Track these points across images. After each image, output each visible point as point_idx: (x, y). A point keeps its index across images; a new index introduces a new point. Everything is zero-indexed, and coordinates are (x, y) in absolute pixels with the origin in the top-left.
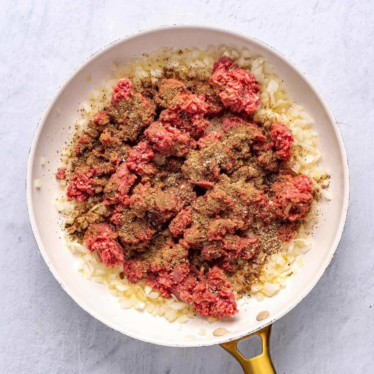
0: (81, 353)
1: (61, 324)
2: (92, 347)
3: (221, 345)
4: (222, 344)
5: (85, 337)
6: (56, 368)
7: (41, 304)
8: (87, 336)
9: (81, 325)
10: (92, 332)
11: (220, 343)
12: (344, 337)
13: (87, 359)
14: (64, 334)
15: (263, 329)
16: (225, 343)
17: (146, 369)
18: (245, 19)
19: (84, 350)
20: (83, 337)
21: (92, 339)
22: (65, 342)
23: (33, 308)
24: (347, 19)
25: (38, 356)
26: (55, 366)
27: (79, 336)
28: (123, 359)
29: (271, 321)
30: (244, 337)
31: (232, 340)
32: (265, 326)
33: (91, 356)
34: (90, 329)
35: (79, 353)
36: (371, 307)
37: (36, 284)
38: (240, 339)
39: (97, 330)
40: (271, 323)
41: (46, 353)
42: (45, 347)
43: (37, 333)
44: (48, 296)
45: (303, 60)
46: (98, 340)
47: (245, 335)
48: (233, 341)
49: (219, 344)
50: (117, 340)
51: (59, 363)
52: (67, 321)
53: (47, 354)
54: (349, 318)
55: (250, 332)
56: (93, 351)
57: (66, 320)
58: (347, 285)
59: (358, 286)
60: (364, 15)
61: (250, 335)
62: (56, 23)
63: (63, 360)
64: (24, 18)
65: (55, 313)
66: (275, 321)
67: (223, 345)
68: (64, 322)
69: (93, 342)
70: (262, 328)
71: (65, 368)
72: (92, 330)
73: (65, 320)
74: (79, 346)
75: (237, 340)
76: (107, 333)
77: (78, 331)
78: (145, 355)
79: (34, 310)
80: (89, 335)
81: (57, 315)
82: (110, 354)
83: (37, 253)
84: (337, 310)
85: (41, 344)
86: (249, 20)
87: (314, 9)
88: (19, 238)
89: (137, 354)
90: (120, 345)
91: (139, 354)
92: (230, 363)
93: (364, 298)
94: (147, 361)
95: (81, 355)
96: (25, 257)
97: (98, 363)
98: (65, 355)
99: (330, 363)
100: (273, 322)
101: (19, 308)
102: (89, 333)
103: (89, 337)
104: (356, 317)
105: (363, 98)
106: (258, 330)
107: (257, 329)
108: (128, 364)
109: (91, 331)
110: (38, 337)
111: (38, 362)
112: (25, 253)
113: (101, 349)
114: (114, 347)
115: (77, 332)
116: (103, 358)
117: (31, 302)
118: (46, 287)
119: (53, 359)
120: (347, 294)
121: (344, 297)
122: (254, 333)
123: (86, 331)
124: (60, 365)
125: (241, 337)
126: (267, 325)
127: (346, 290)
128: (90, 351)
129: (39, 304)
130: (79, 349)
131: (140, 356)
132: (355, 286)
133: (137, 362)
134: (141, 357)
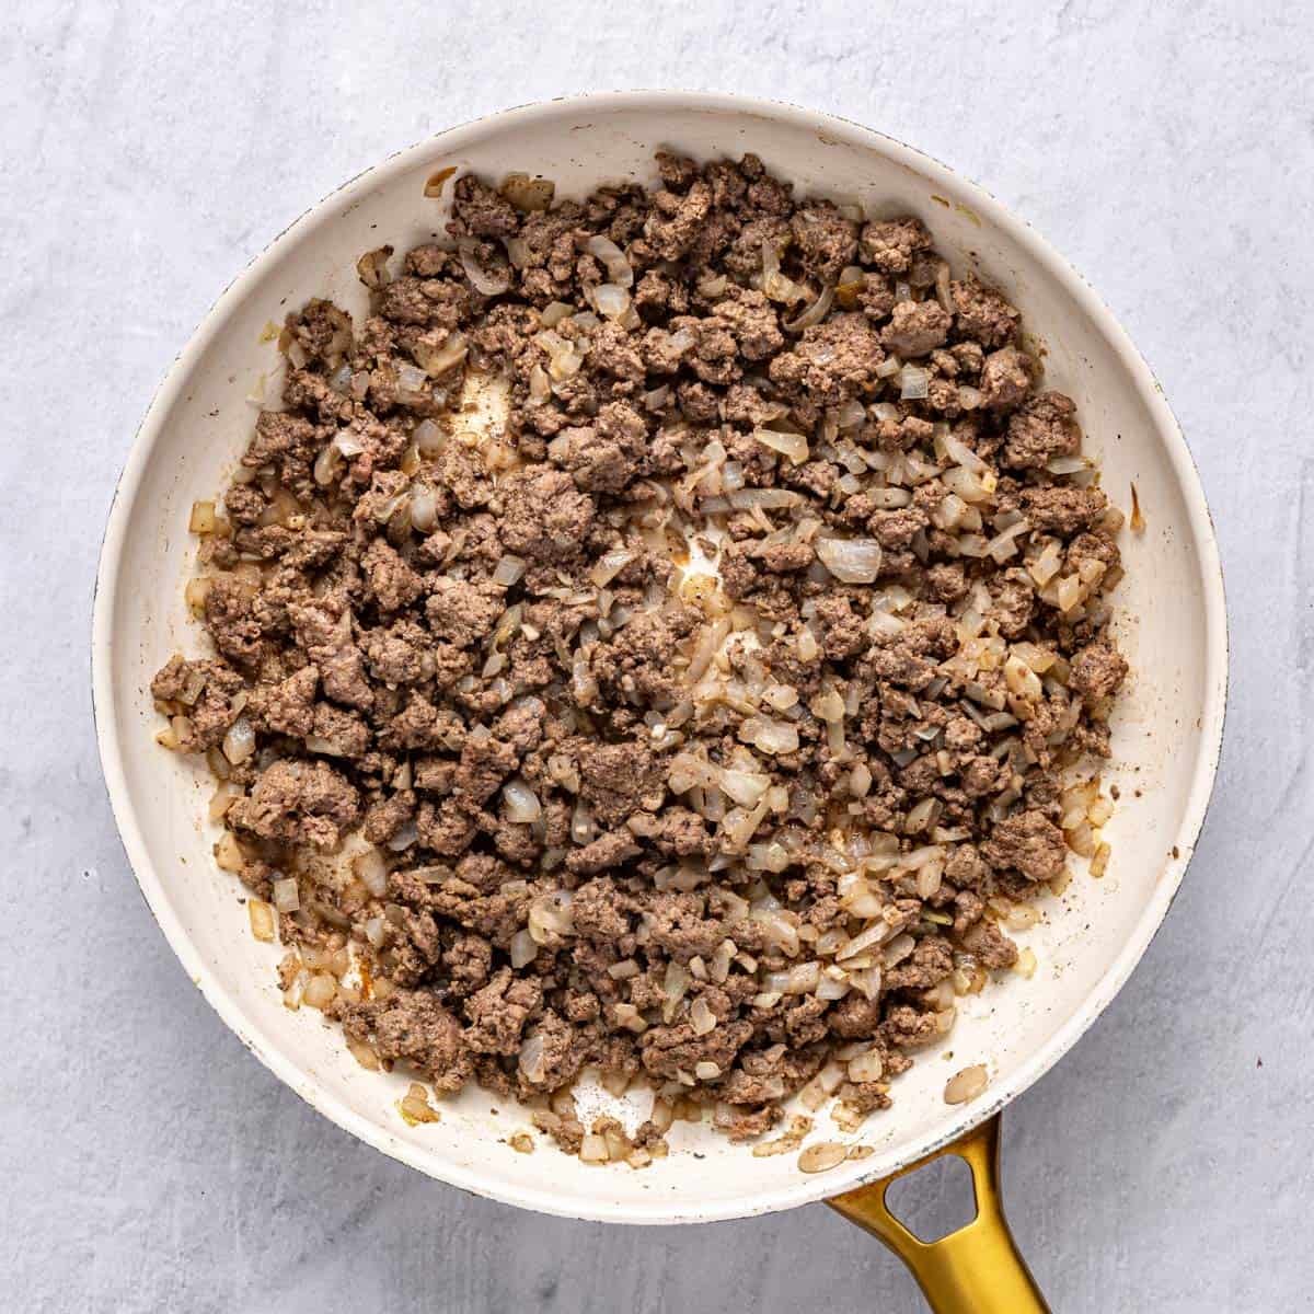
0: (244, 1224)
1: (176, 1123)
2: (282, 1204)
3: (830, 1202)
4: (834, 1198)
5: (259, 1169)
6: (154, 1277)
7: (103, 1052)
8: (266, 1166)
9: (242, 1128)
10: (283, 1152)
11: (825, 1196)
12: (1167, 1170)
13: (266, 1248)
14: (183, 1159)
15: (972, 1132)
16: (843, 1195)
17: (473, 1281)
18: (820, 52)
19: (253, 1214)
20: (250, 1168)
21: (284, 1178)
22: (187, 1187)
23: (74, 1070)
24: (1175, 54)
25: (91, 1237)
26: (150, 1274)
27: (234, 1165)
28: (391, 1247)
29: (999, 1102)
30: (908, 1167)
31: (867, 1181)
32: (977, 1123)
33: (276, 1237)
34: (273, 1143)
35: (237, 1225)
36: (1260, 1063)
37: (86, 984)
38: (895, 1174)
39: (299, 1145)
40: (998, 1109)
41: (122, 1223)
42: (116, 1205)
43: (90, 1157)
44: (127, 1027)
45: (1023, 198)
46: (302, 1181)
47: (913, 1160)
48: (872, 1185)
49: (825, 1201)
50: (367, 1179)
51: (166, 1262)
52: (193, 1113)
53: (123, 1229)
54: (1183, 1103)
55: (926, 1149)
56: (284, 1218)
57: (191, 1109)
58: (1177, 988)
59: (1215, 992)
60: (1237, 38)
61: (928, 1156)
62: (154, 66)
63: (178, 1252)
64: (45, 49)
65: (152, 1087)
66: (1010, 1100)
67: (837, 1202)
68: (184, 1118)
69: (285, 1186)
70: (969, 1127)
71: (188, 1277)
72: (283, 1146)
73: (185, 1111)
74: (235, 1200)
75: (884, 1180)
76: (335, 1154)
77: (234, 1147)
78: (468, 1234)
79: (78, 1073)
80: (271, 1163)
81: (158, 1092)
82: (344, 1229)
83: (87, 874)
84: (1142, 1075)
85: (103, 1195)
86: (831, 58)
87: (1060, 16)
88: (27, 824)
89: (441, 1229)
90: (379, 1199)
91: (446, 1232)
92: (767, 1258)
93: (1236, 1031)
94: (474, 1254)
95: (242, 1234)
96: (46, 890)
97: (303, 1259)
98: (186, 1233)
99: (1118, 1260)
100: (1004, 1104)
101: (26, 1068)
102: (273, 1157)
103: (271, 1170)
104: (1207, 1100)
105: (1232, 329)
106: (955, 1137)
107: (952, 1134)
108: (407, 1263)
109: (277, 1148)
110: (92, 1167)
111: (92, 1256)
112: (46, 874)
113: (313, 1213)
114: (358, 1205)
115: (230, 1152)
116: (320, 1242)
117: (68, 1048)
118: (119, 993)
119: (144, 1245)
120: (1177, 1018)
121: (1166, 1027)
122: (942, 1148)
123: (260, 1148)
124: (168, 1269)
125: (900, 1167)
126: (986, 1117)
127: (1175, 1002)
128: (275, 1217)
129: (96, 1053)
130: (236, 1212)
131: (450, 1236)
132: (1206, 991)
133: (440, 1258)
134: (454, 1239)
